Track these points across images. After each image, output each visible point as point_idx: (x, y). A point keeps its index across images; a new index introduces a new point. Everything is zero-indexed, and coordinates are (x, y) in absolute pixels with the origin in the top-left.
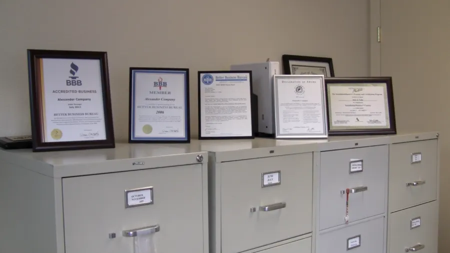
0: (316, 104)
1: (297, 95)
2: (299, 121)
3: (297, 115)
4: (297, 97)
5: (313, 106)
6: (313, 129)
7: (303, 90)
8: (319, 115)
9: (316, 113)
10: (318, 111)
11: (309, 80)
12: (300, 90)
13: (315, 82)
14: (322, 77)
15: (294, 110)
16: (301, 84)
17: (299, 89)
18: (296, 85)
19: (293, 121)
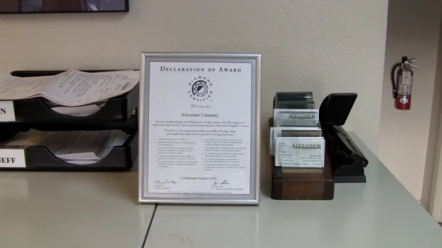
0: (236, 124)
1: (195, 102)
2: (194, 163)
3: (190, 149)
4: (193, 106)
5: (228, 129)
6: (225, 182)
7: (210, 89)
8: (243, 151)
9: (235, 146)
10: (240, 141)
11: (224, 65)
12: (202, 90)
13: (239, 70)
14: (256, 58)
15: (185, 137)
16: (206, 75)
17: (198, 87)
18: (192, 77)
19: (179, 164)
